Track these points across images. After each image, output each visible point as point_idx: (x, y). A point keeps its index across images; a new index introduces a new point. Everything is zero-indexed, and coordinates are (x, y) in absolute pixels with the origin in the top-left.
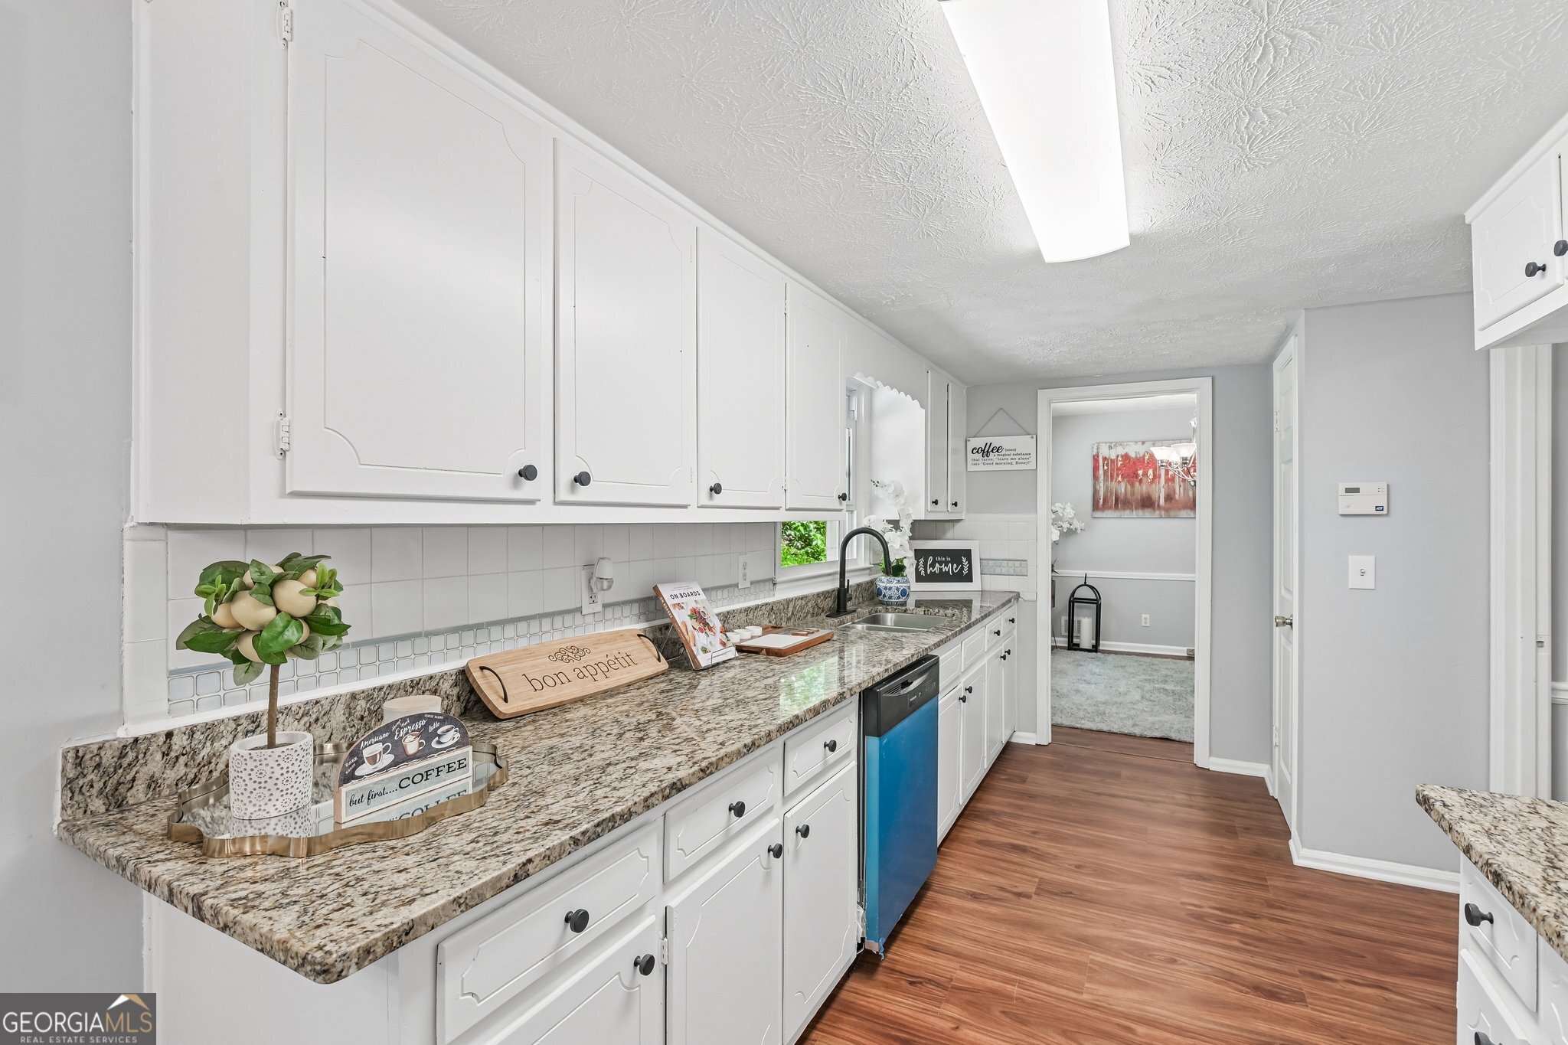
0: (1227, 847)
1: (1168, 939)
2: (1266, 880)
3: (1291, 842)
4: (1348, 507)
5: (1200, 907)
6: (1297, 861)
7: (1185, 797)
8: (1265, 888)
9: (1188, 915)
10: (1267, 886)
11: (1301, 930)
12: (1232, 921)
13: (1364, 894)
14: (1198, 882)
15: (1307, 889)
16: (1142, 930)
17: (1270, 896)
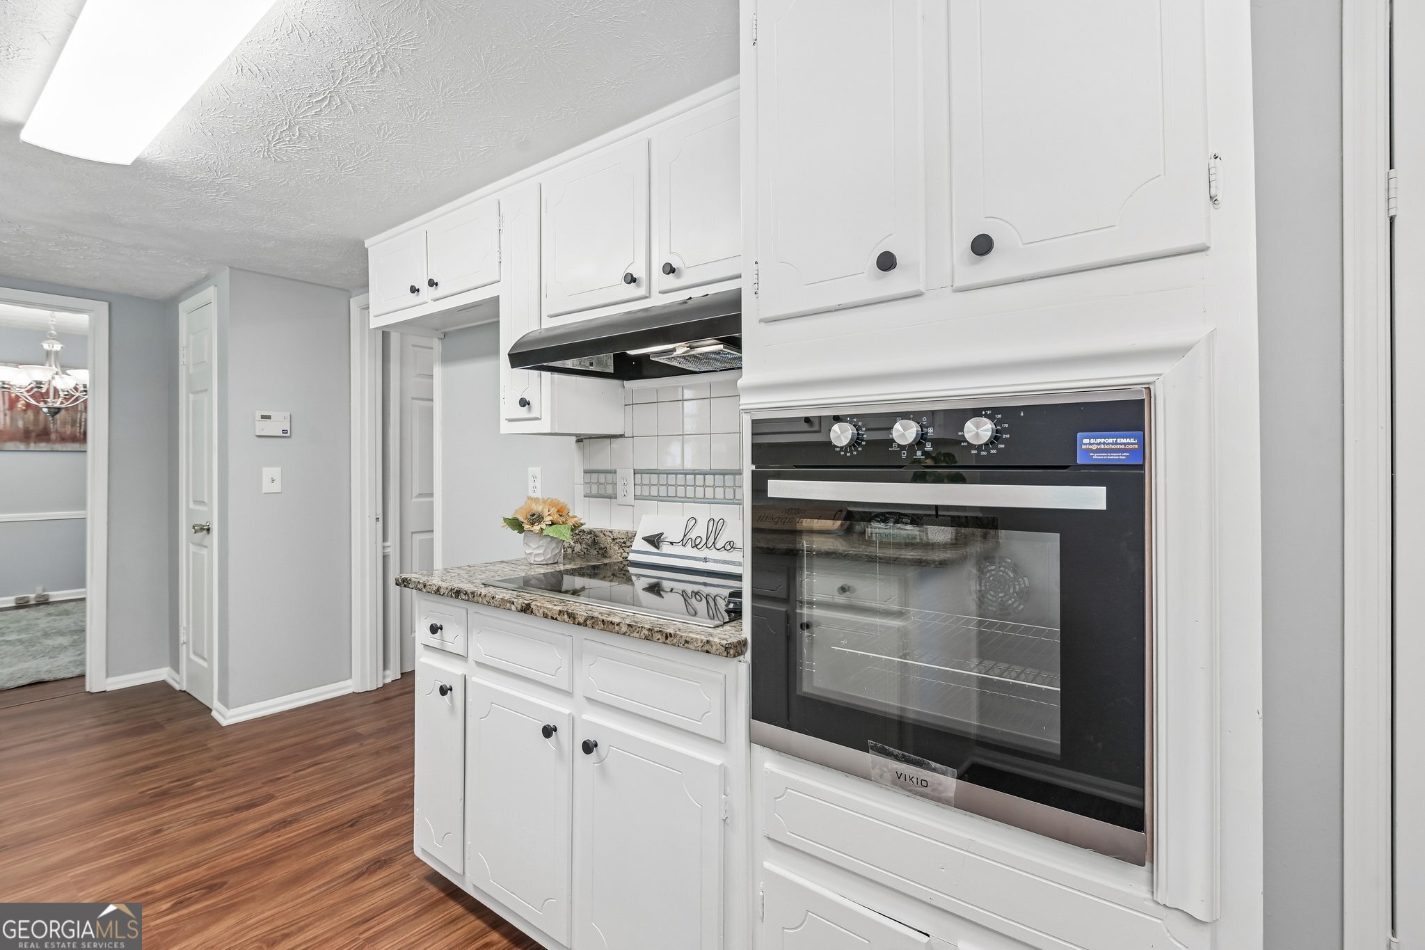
0: (159, 738)
1: (144, 821)
2: (206, 745)
3: (214, 714)
4: (263, 430)
5: (159, 787)
6: (224, 723)
7: (94, 720)
8: (209, 749)
9: (152, 797)
10: (209, 748)
11: (250, 761)
12: (193, 783)
13: (281, 722)
14: (147, 772)
15: (241, 736)
16: (111, 829)
17: (215, 752)
